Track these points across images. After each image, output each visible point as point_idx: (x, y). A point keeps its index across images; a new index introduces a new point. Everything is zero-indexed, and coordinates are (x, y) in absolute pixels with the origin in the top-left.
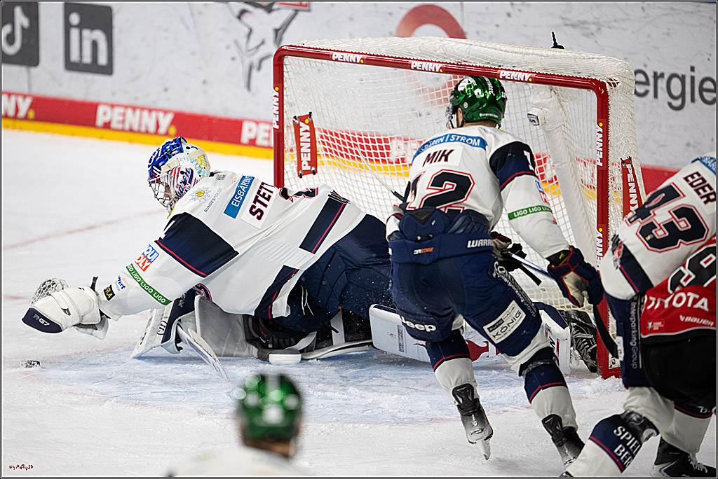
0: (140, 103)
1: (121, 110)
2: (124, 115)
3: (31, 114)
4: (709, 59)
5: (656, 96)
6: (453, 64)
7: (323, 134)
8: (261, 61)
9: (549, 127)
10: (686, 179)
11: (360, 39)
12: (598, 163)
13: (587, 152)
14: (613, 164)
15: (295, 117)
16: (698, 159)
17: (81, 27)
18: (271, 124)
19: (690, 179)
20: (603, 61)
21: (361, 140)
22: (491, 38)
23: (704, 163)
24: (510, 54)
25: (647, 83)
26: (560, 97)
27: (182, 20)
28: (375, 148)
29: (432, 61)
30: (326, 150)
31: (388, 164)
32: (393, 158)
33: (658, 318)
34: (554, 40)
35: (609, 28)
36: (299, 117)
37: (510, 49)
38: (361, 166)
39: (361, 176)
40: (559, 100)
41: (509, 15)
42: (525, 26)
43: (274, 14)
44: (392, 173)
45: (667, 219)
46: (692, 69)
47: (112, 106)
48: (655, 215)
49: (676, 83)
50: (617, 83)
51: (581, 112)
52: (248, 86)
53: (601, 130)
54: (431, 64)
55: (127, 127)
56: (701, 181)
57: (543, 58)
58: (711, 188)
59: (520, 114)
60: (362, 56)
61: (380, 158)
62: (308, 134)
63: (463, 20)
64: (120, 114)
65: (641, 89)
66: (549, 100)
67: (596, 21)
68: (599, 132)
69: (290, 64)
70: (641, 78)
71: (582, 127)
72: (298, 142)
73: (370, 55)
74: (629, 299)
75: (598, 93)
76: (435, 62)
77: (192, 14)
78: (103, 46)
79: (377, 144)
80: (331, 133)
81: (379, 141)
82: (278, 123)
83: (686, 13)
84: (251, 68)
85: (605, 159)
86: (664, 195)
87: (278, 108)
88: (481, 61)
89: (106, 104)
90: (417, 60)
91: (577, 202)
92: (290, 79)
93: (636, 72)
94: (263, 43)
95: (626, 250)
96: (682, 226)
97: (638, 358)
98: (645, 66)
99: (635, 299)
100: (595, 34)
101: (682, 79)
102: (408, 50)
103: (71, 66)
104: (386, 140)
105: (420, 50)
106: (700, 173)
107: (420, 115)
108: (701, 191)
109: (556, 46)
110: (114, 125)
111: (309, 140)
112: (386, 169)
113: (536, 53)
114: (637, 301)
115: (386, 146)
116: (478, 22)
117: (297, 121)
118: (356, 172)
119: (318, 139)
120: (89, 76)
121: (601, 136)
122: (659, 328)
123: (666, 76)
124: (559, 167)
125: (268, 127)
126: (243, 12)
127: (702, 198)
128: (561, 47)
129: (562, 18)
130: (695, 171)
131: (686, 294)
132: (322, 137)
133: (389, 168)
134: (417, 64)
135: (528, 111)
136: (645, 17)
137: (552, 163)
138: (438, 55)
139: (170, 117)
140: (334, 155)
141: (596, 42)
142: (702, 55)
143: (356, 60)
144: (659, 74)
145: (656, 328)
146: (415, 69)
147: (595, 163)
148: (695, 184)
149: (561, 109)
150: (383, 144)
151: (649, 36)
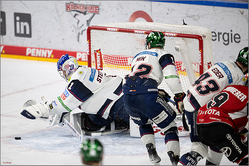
0: (41, 47)
1: (35, 50)
2: (36, 51)
3: (4, 52)
4: (237, 27)
5: (219, 40)
6: (149, 31)
7: (104, 56)
8: (83, 31)
9: (182, 52)
10: (212, 70)
11: (117, 23)
12: (200, 64)
13: (196, 60)
14: (205, 64)
15: (95, 51)
16: (216, 64)
17: (20, 21)
18: (86, 53)
19: (214, 70)
20: (201, 29)
21: (117, 58)
22: (162, 22)
23: (218, 65)
24: (168, 27)
25: (216, 36)
26: (186, 42)
27: (55, 18)
28: (122, 61)
29: (142, 30)
30: (105, 62)
31: (127, 66)
32: (129, 64)
33: (203, 118)
34: (184, 22)
35: (202, 17)
36: (96, 51)
37: (168, 25)
38: (118, 67)
39: (118, 70)
40: (186, 43)
41: (168, 14)
42: (173, 17)
43: (86, 15)
44: (128, 69)
45: (206, 84)
46: (231, 31)
47: (32, 48)
48: (202, 83)
49: (226, 36)
50: (206, 36)
51: (193, 47)
52: (78, 40)
53: (201, 53)
54: (141, 31)
55: (37, 55)
56: (217, 71)
57: (180, 28)
58: (221, 73)
59: (172, 48)
60: (117, 29)
61: (124, 64)
62: (99, 56)
63: (152, 16)
64: (34, 51)
65: (214, 38)
66: (182, 43)
67: (198, 15)
68: (200, 53)
69: (93, 32)
70: (214, 34)
71: (193, 52)
72: (96, 59)
73: (120, 28)
74: (193, 112)
75: (199, 40)
76: (143, 30)
77: (58, 16)
78: (28, 28)
79: (123, 59)
80: (107, 56)
81: (124, 58)
82: (89, 53)
83: (229, 11)
84: (79, 34)
85: (202, 63)
86: (205, 76)
87: (89, 48)
88: (158, 30)
89: (29, 48)
90: (136, 30)
91: (193, 77)
92: (93, 37)
93: (212, 32)
94: (83, 25)
95: (192, 95)
96: (211, 87)
97: (196, 132)
98: (215, 30)
99: (195, 111)
100: (198, 20)
101: (228, 34)
102: (133, 27)
103: (17, 35)
104: (126, 58)
105: (138, 27)
106: (217, 68)
107: (138, 49)
108: (217, 74)
109: (184, 24)
110: (32, 55)
111: (100, 58)
112: (126, 68)
113: (177, 26)
114: (195, 112)
115: (126, 60)
116: (157, 16)
117: (95, 52)
118: (116, 69)
119: (103, 58)
120: (23, 38)
121: (201, 54)
122: (203, 121)
123: (222, 34)
124: (186, 66)
125: (85, 54)
126: (76, 15)
127: (218, 76)
128: (186, 24)
129: (186, 14)
130: (215, 68)
131: (212, 110)
132: (104, 57)
133: (127, 67)
134: (137, 31)
135: (175, 46)
136: (215, 13)
137: (184, 64)
138: (144, 28)
139: (51, 51)
140: (108, 63)
141: (198, 22)
142: (235, 26)
143: (115, 30)
144: (220, 33)
145: (202, 121)
146: (136, 33)
147: (199, 64)
148: (215, 72)
149: (186, 46)
150: (125, 59)
151: (216, 20)
